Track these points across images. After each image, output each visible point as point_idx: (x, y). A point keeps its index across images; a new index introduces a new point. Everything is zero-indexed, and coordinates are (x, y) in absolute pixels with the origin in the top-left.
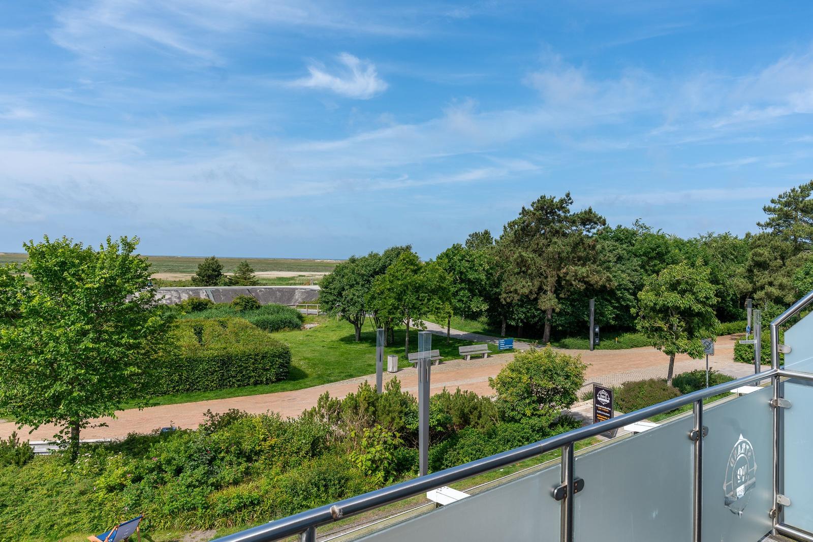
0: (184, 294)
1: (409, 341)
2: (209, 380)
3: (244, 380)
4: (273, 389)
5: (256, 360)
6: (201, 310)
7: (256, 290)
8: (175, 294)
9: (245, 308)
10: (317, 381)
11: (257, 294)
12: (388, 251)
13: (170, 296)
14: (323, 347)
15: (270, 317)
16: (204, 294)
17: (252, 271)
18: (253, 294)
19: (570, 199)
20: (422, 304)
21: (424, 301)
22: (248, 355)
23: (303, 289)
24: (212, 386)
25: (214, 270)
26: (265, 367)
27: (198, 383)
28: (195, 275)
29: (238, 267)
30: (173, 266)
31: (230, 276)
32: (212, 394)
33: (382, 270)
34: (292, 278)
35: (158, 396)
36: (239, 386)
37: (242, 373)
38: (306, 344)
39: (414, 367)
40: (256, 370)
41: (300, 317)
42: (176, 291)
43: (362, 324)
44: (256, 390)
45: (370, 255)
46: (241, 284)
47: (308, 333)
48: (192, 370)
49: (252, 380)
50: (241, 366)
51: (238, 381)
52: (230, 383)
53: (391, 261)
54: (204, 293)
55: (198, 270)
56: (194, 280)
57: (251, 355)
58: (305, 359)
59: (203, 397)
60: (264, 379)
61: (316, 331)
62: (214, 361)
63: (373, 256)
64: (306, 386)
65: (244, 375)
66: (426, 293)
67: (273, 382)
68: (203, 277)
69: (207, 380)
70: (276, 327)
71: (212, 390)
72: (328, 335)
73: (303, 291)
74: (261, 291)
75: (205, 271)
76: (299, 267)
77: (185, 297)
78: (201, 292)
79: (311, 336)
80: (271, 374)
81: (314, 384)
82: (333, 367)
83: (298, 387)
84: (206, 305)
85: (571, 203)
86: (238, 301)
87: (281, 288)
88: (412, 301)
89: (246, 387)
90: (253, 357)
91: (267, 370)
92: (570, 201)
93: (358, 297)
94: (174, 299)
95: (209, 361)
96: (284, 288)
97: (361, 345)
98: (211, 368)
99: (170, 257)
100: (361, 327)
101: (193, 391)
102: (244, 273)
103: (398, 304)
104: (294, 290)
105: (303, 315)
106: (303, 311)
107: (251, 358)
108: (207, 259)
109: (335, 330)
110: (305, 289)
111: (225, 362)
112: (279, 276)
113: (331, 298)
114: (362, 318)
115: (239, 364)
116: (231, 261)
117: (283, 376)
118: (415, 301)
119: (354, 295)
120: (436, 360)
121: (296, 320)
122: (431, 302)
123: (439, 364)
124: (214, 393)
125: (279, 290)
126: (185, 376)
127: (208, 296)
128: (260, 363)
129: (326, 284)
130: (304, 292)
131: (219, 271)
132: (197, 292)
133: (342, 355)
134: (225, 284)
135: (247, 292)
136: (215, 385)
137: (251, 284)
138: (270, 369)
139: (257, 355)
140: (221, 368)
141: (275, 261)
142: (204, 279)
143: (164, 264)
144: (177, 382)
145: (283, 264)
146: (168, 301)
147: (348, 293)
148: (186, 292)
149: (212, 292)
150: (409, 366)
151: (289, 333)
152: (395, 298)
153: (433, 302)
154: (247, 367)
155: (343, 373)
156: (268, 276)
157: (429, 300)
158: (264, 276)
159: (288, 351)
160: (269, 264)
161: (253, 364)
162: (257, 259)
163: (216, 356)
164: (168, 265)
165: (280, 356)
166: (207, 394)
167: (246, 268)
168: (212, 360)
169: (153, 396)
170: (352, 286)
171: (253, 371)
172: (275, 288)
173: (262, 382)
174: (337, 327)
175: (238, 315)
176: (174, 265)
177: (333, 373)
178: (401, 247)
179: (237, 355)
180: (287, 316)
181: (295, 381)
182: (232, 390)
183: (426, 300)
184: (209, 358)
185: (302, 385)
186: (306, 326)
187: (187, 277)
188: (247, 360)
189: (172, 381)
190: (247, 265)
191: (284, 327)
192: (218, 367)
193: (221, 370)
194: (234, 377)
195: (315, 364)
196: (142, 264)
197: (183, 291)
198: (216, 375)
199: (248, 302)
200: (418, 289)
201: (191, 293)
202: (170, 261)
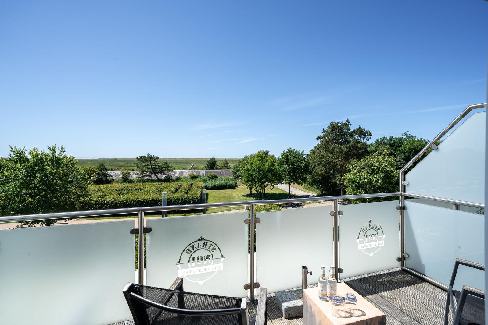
0: (194, 173)
9: (211, 179)
19: (349, 123)
25: (212, 163)
41: (236, 183)
68: (209, 166)
74: (225, 172)
84: (198, 177)
85: (350, 125)
86: (211, 176)
92: (349, 124)
127: (203, 173)
131: (215, 164)
167: (225, 162)
201: (197, 172)
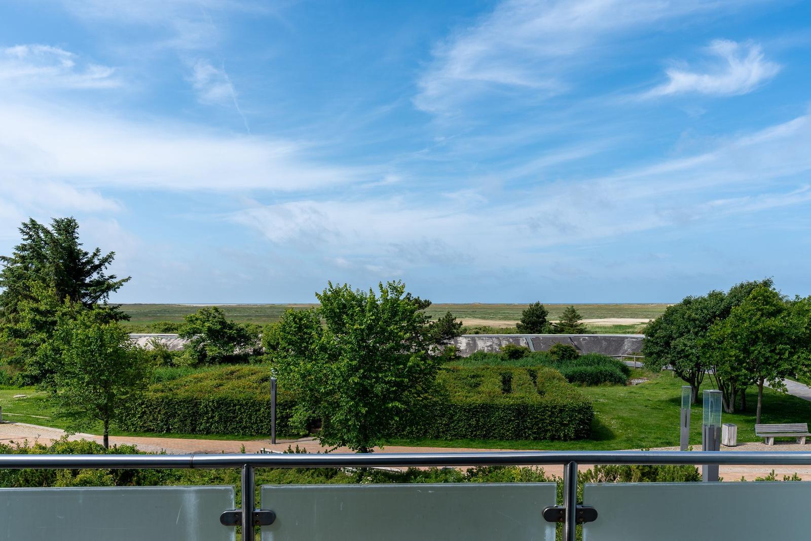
0: (504, 342)
1: (762, 408)
2: (505, 429)
3: (540, 433)
4: (571, 446)
5: (553, 413)
6: (517, 358)
7: (579, 338)
8: (496, 341)
9: (563, 357)
10: (624, 444)
11: (579, 342)
12: (736, 288)
13: (491, 343)
14: (646, 406)
15: (589, 369)
16: (524, 342)
17: (579, 318)
18: (575, 343)
20: (780, 359)
21: (784, 354)
22: (546, 407)
23: (634, 338)
24: (507, 435)
25: (538, 317)
26: (563, 421)
27: (494, 430)
28: (520, 322)
29: (564, 313)
30: (509, 313)
31: (555, 323)
32: (507, 444)
33: (725, 313)
34: (632, 326)
35: (458, 438)
36: (535, 439)
37: (538, 425)
38: (626, 402)
39: (764, 443)
40: (553, 424)
41: (625, 370)
42: (498, 338)
43: (700, 383)
44: (552, 446)
45: (710, 295)
46: (567, 332)
47: (632, 390)
48: (488, 416)
49: (549, 434)
50: (537, 418)
51: (534, 433)
52: (525, 434)
53: (739, 301)
54: (524, 340)
55: (522, 317)
56: (518, 326)
57: (547, 406)
58: (619, 418)
59: (498, 445)
60: (562, 435)
61: (643, 387)
62: (510, 410)
63: (715, 296)
64: (609, 448)
65: (539, 428)
66: (786, 344)
67: (571, 439)
68: (528, 324)
69: (502, 429)
70: (595, 380)
71: (508, 439)
72: (656, 393)
73: (634, 340)
74: (584, 339)
75: (530, 317)
76: (645, 313)
77: (504, 344)
78: (521, 339)
79: (635, 393)
80: (571, 431)
81: (619, 447)
82: (649, 431)
83: (599, 447)
84: (523, 352)
86: (555, 349)
87: (608, 337)
88: (764, 354)
89: (543, 441)
90: (550, 409)
91: (565, 425)
93: (691, 348)
94: (495, 346)
95: (505, 409)
96: (611, 337)
97: (697, 408)
98: (506, 416)
99: (508, 305)
100: (698, 385)
101: (489, 438)
102: (571, 320)
103: (744, 357)
104: (623, 339)
105: (630, 369)
106: (630, 363)
107: (548, 410)
108: (531, 305)
109: (668, 388)
110: (637, 338)
111: (522, 411)
112: (615, 324)
113: (657, 349)
114: (700, 375)
115: (535, 416)
116: (556, 308)
117: (584, 434)
118: (769, 354)
119: (685, 345)
120: (800, 438)
121: (618, 372)
122: (795, 357)
123: (806, 443)
124: (509, 443)
125: (605, 338)
126: (482, 422)
127: (528, 344)
128: (557, 417)
129: (651, 331)
130: (636, 341)
131: (544, 318)
132: (517, 340)
133: (667, 419)
134: (550, 332)
135: (569, 340)
136: (510, 435)
137: (577, 332)
138: (569, 424)
139: (555, 407)
140: (517, 417)
141: (617, 307)
142: (528, 326)
143: (501, 312)
144: (475, 427)
145: (626, 310)
146: (489, 348)
147: (679, 343)
148: (506, 339)
149: (533, 340)
150: (757, 441)
151: (610, 388)
152: (739, 349)
153: (799, 357)
154: (543, 420)
155: (660, 439)
156: (603, 323)
157: (791, 354)
158: (601, 323)
159: (590, 407)
160: (611, 310)
161: (550, 416)
162: (596, 304)
163: (512, 405)
164: (504, 313)
165: (580, 411)
166: (502, 443)
167: (572, 314)
168: (507, 409)
169: (453, 437)
170: (681, 335)
171: (550, 425)
172: (601, 337)
173: (559, 439)
174: (671, 384)
175: (555, 365)
176: (511, 312)
177: (647, 438)
178: (755, 282)
179: (533, 406)
180: (608, 368)
181: (597, 441)
182: (527, 442)
183: (787, 355)
184: (504, 406)
185: (606, 446)
186: (632, 381)
187: (512, 324)
188: (543, 412)
189: (469, 425)
190: (574, 311)
191: (605, 381)
192: (514, 416)
193: (516, 420)
194: (529, 429)
195: (629, 425)
196: (407, 306)
197: (504, 338)
198: (512, 424)
199: (566, 351)
200: (772, 338)
201: (511, 340)
202: (507, 309)
